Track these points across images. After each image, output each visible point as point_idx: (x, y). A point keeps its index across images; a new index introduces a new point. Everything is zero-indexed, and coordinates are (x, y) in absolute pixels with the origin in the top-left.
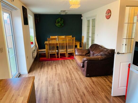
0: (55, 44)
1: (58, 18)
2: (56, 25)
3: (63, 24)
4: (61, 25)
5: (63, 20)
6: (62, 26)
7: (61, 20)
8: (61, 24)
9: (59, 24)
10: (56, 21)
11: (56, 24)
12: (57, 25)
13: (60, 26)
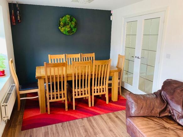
0: (64, 77)
1: (65, 15)
2: (59, 30)
3: (75, 29)
4: (71, 29)
5: (74, 19)
6: (73, 32)
7: (71, 20)
8: (70, 27)
9: (66, 29)
10: (60, 22)
11: (60, 28)
12: (62, 31)
13: (68, 32)
